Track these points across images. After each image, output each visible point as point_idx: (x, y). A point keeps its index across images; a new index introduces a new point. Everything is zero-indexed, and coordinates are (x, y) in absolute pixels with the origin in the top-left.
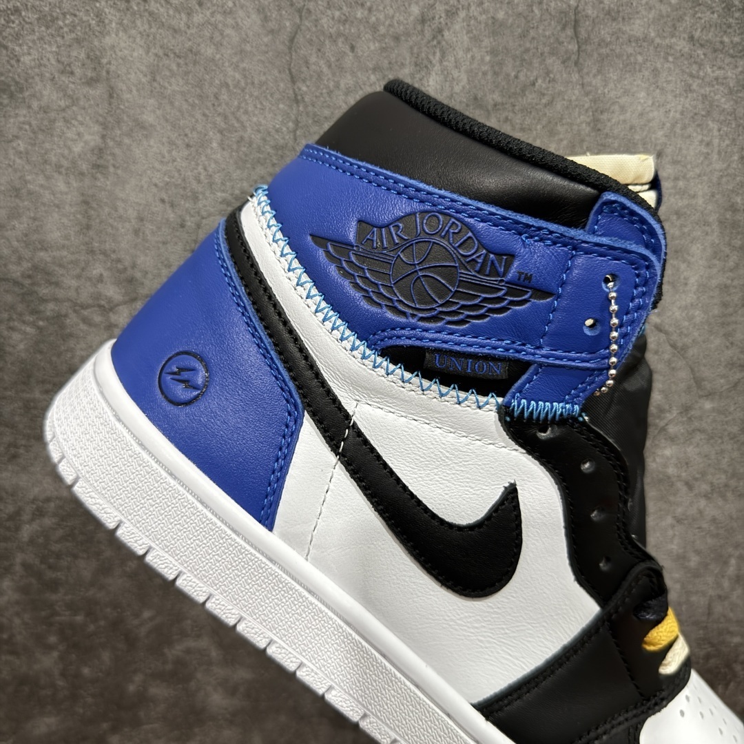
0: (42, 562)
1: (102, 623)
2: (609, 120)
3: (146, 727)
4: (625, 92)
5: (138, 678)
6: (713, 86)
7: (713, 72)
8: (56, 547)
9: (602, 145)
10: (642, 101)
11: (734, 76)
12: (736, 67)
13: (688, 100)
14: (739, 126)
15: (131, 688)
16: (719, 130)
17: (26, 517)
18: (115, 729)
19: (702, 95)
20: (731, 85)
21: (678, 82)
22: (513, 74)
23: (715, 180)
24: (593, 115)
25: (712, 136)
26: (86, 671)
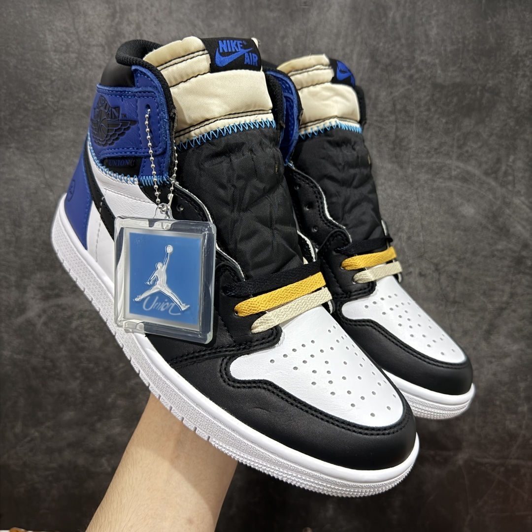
0: (79, 338)
1: (101, 368)
3: (113, 420)
5: (113, 396)
8: (86, 332)
15: (110, 400)
17: (75, 318)
18: (99, 420)
26: (91, 391)
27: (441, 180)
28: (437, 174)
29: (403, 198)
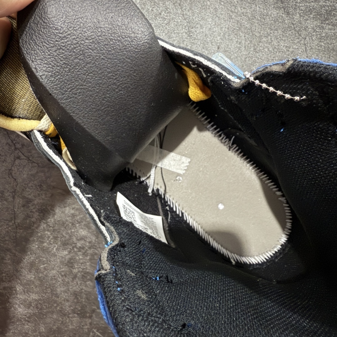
2: (196, 31)
4: (202, 18)
6: (242, 16)
7: (241, 10)
9: (193, 43)
10: (210, 23)
11: (251, 12)
12: (251, 8)
13: (231, 22)
14: (254, 35)
16: (245, 37)
19: (237, 20)
20: (249, 16)
21: (226, 14)
22: (151, 9)
23: (243, 59)
24: (189, 29)
25: (242, 39)
27: (330, 27)
28: (327, 19)
29: (291, 50)
